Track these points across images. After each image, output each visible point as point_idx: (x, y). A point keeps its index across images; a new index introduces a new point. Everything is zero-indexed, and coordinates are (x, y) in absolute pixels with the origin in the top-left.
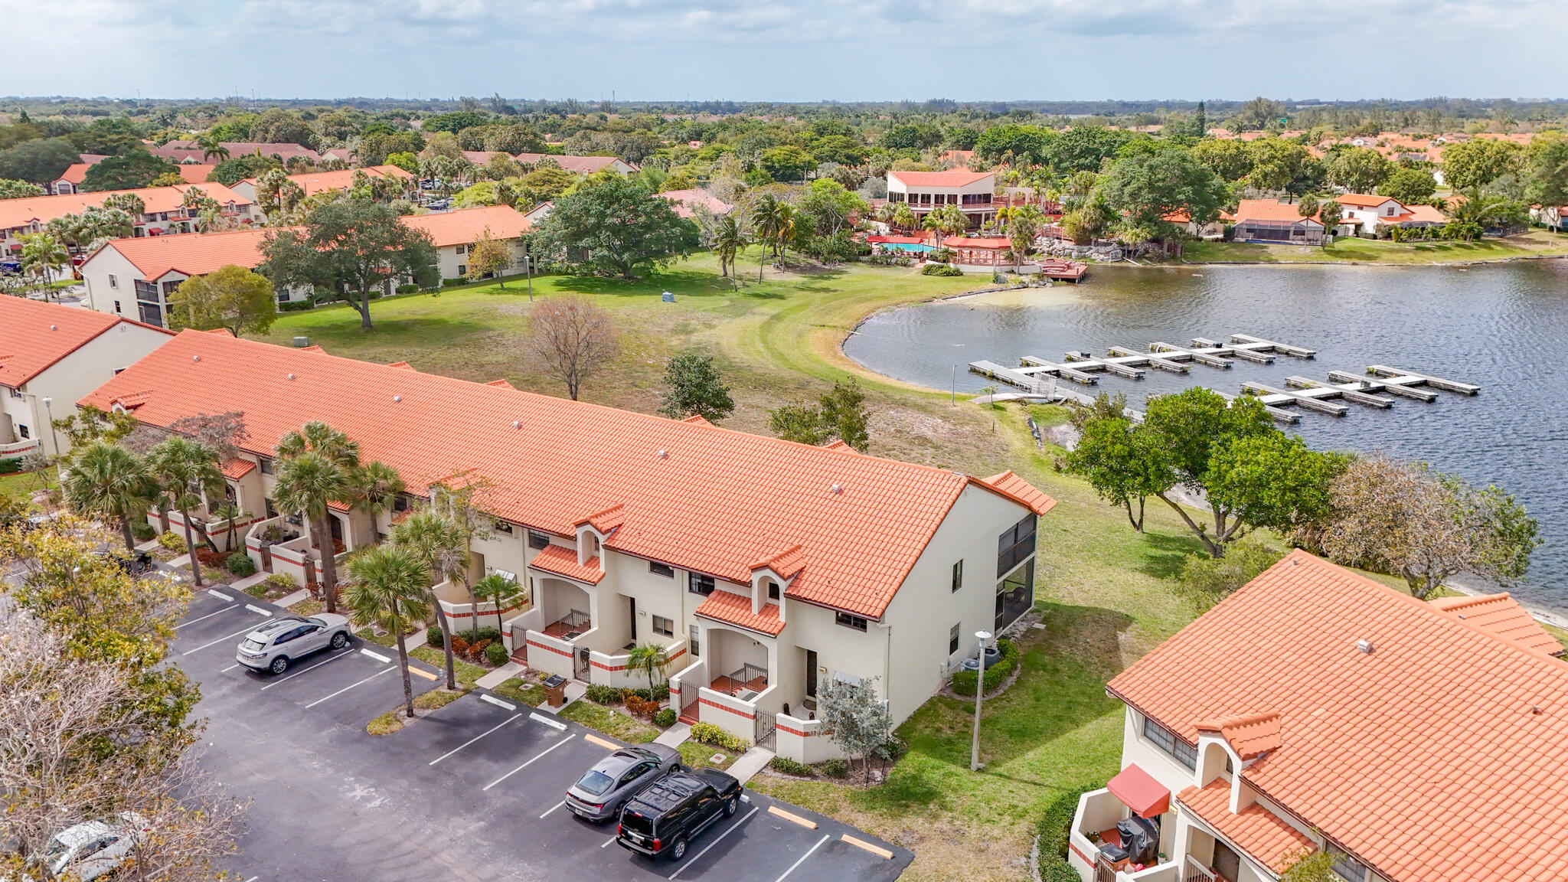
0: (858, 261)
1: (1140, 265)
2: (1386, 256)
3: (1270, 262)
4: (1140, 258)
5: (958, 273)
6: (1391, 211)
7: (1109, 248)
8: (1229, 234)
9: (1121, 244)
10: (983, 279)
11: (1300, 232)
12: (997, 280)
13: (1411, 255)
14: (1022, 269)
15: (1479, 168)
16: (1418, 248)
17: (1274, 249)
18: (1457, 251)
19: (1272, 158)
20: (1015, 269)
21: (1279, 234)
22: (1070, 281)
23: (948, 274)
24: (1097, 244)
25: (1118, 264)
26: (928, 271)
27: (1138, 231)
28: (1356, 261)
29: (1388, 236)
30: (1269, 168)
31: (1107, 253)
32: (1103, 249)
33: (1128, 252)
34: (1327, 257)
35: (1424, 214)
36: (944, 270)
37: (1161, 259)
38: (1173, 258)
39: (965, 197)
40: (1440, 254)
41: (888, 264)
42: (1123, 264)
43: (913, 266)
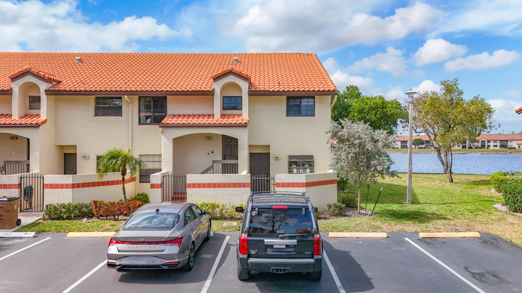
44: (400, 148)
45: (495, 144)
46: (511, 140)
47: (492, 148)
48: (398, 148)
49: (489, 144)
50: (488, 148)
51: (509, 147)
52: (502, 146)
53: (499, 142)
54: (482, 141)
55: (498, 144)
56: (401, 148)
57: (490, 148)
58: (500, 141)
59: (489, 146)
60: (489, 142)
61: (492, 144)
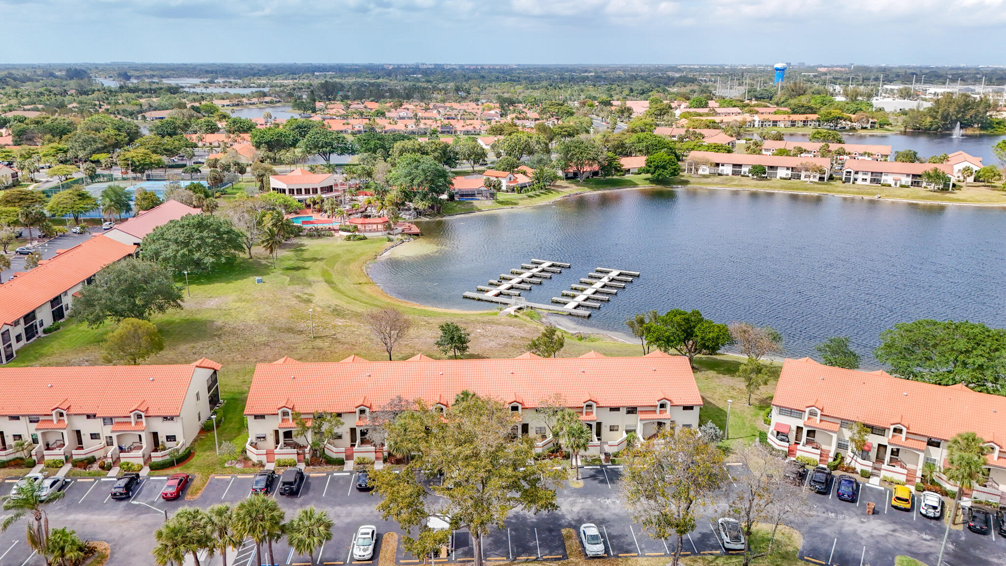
0: (300, 235)
1: (428, 219)
2: (520, 202)
3: (480, 210)
4: (425, 215)
5: (365, 238)
6: (510, 179)
7: (410, 212)
8: (451, 198)
9: (415, 209)
10: (382, 240)
11: (480, 193)
12: (390, 240)
13: (528, 201)
14: (396, 232)
15: (519, 148)
16: (530, 196)
17: (475, 203)
18: (543, 196)
19: (436, 149)
20: (391, 232)
21: (471, 195)
22: (417, 235)
23: (361, 239)
24: (403, 210)
25: (416, 220)
26: (349, 238)
27: (424, 202)
28: (511, 206)
29: (513, 190)
30: (436, 154)
31: (410, 215)
32: (408, 213)
33: (419, 213)
34: (500, 206)
35: (522, 179)
36: (358, 237)
37: (435, 215)
38: (439, 213)
39: (322, 189)
40: (538, 198)
41: (319, 236)
42: (419, 220)
43: (332, 236)
44: (730, 173)
45: (865, 177)
46: (887, 173)
47: (859, 182)
48: (727, 175)
49: (856, 176)
50: (853, 183)
51: (882, 182)
52: (873, 181)
53: (870, 174)
54: (847, 172)
55: (869, 177)
56: (733, 174)
57: (857, 182)
58: (872, 173)
59: (856, 180)
60: (857, 173)
61: (860, 176)
